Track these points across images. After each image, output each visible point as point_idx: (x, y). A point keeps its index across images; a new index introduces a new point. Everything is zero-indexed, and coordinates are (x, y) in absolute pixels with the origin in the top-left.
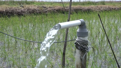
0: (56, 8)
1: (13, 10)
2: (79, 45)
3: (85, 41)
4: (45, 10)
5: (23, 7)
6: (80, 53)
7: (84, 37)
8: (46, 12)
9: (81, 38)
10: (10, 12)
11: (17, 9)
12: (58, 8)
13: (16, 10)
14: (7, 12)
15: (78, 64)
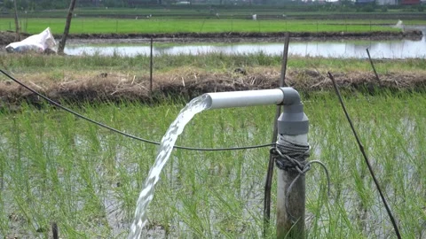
0: (352, 77)
1: (210, 82)
2: (281, 157)
3: (296, 145)
4: (315, 83)
5: (244, 73)
6: (286, 177)
7: (294, 135)
8: (318, 88)
9: (287, 138)
10: (200, 89)
11: (225, 78)
12: (357, 76)
13: (221, 82)
14: (193, 88)
15: (281, 207)
